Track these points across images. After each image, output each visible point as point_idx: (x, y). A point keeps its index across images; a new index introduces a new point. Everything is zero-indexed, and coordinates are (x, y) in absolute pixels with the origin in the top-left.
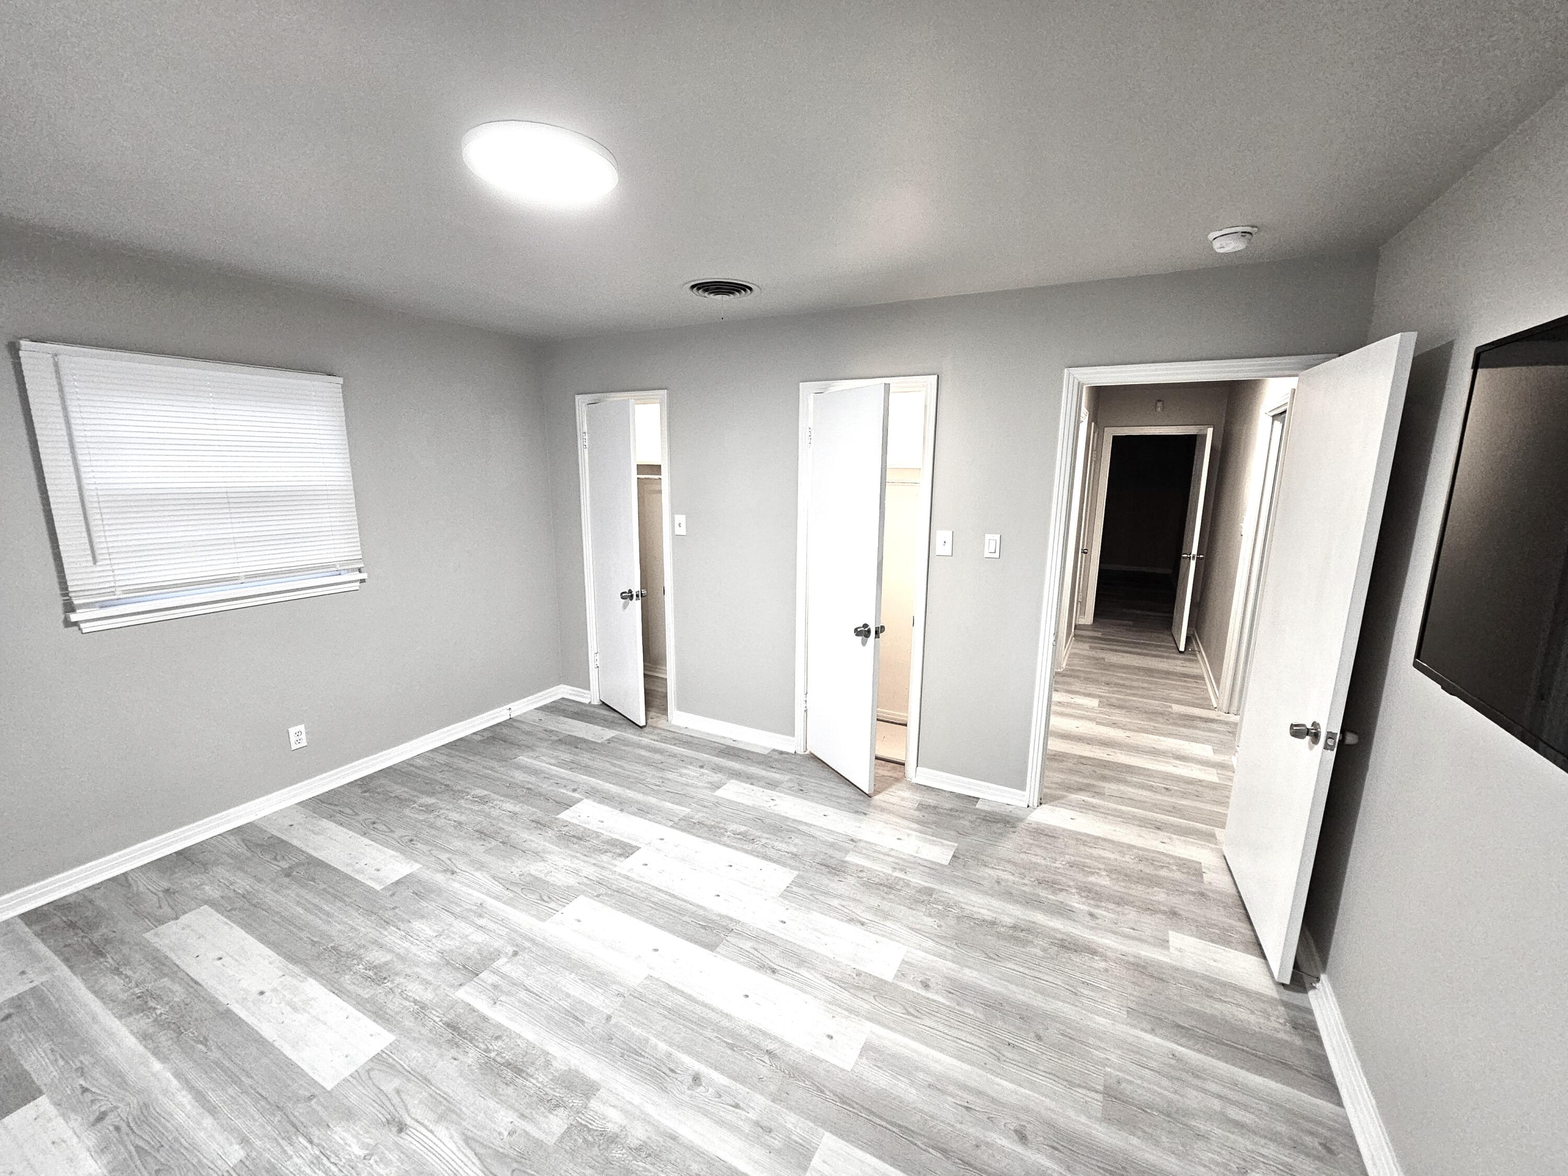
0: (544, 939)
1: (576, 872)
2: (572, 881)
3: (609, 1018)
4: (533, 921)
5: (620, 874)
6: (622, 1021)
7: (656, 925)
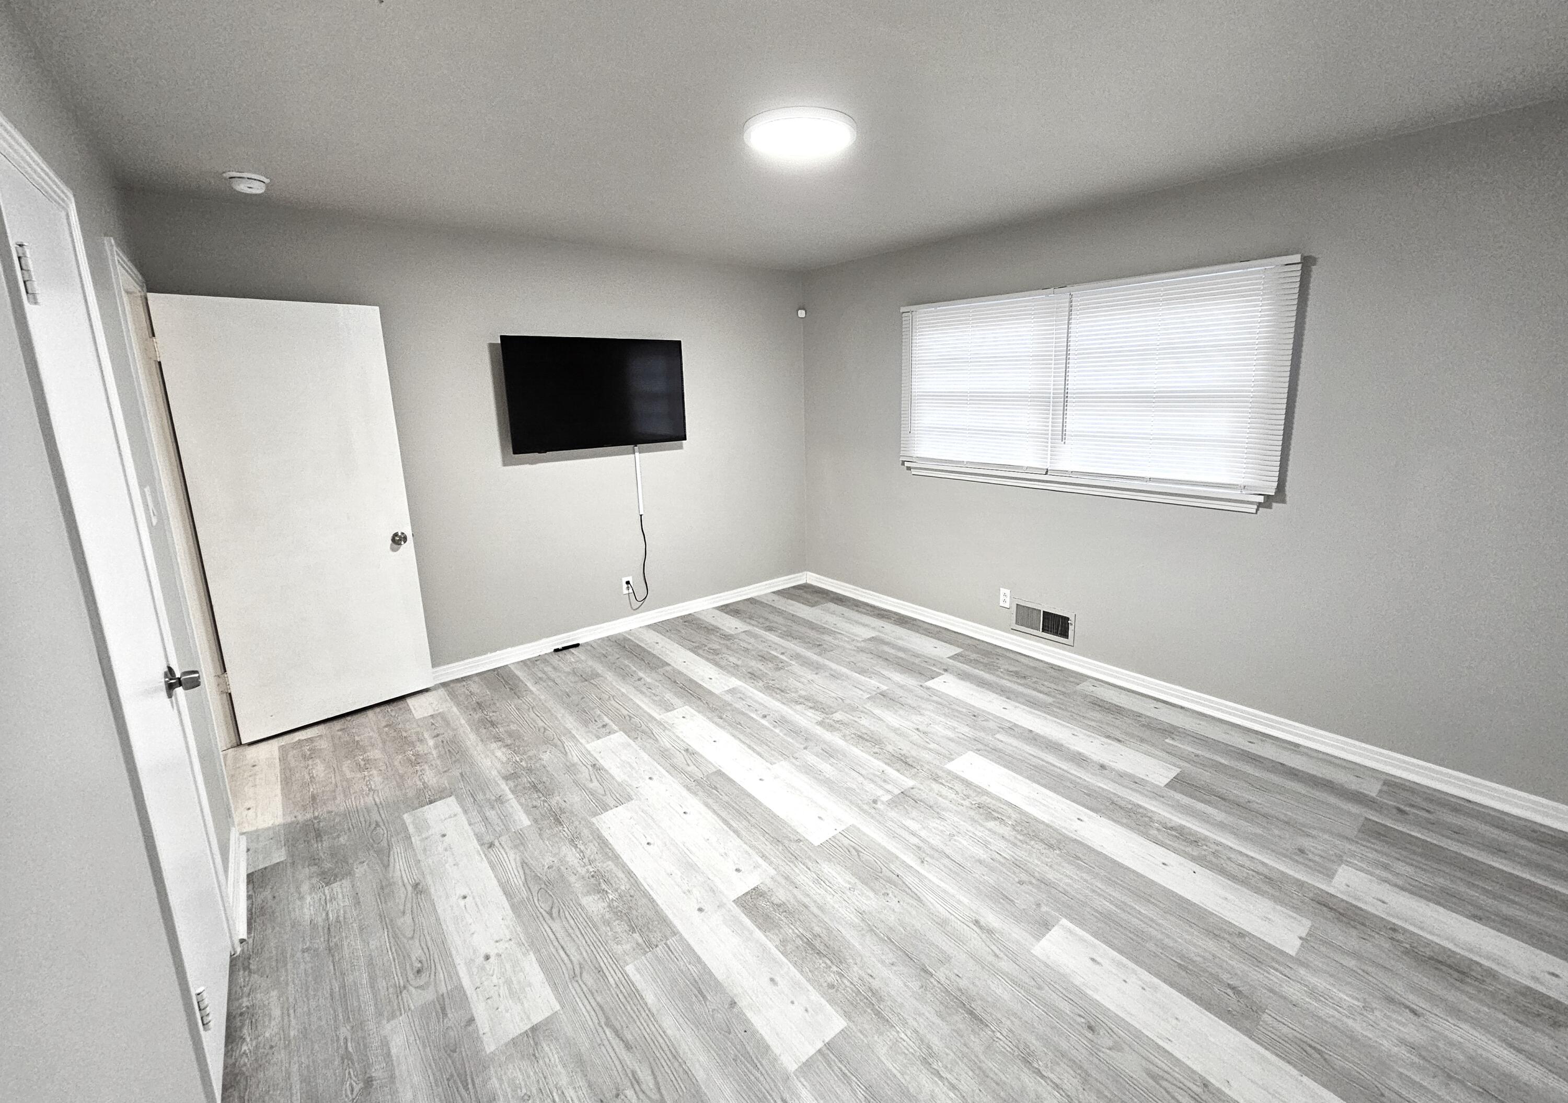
0: (851, 809)
1: (819, 880)
2: (828, 869)
3: (805, 748)
4: (864, 829)
5: (771, 863)
6: (797, 745)
7: (753, 798)
